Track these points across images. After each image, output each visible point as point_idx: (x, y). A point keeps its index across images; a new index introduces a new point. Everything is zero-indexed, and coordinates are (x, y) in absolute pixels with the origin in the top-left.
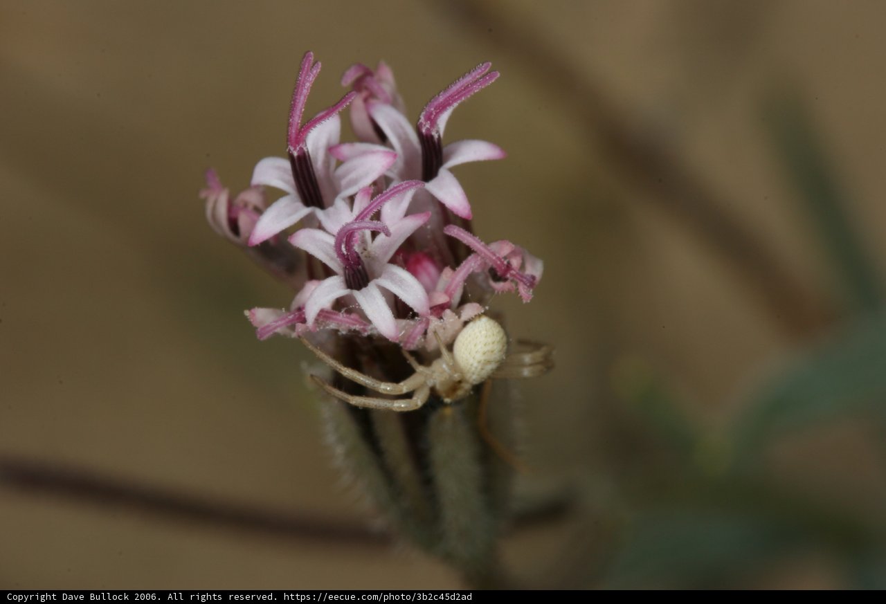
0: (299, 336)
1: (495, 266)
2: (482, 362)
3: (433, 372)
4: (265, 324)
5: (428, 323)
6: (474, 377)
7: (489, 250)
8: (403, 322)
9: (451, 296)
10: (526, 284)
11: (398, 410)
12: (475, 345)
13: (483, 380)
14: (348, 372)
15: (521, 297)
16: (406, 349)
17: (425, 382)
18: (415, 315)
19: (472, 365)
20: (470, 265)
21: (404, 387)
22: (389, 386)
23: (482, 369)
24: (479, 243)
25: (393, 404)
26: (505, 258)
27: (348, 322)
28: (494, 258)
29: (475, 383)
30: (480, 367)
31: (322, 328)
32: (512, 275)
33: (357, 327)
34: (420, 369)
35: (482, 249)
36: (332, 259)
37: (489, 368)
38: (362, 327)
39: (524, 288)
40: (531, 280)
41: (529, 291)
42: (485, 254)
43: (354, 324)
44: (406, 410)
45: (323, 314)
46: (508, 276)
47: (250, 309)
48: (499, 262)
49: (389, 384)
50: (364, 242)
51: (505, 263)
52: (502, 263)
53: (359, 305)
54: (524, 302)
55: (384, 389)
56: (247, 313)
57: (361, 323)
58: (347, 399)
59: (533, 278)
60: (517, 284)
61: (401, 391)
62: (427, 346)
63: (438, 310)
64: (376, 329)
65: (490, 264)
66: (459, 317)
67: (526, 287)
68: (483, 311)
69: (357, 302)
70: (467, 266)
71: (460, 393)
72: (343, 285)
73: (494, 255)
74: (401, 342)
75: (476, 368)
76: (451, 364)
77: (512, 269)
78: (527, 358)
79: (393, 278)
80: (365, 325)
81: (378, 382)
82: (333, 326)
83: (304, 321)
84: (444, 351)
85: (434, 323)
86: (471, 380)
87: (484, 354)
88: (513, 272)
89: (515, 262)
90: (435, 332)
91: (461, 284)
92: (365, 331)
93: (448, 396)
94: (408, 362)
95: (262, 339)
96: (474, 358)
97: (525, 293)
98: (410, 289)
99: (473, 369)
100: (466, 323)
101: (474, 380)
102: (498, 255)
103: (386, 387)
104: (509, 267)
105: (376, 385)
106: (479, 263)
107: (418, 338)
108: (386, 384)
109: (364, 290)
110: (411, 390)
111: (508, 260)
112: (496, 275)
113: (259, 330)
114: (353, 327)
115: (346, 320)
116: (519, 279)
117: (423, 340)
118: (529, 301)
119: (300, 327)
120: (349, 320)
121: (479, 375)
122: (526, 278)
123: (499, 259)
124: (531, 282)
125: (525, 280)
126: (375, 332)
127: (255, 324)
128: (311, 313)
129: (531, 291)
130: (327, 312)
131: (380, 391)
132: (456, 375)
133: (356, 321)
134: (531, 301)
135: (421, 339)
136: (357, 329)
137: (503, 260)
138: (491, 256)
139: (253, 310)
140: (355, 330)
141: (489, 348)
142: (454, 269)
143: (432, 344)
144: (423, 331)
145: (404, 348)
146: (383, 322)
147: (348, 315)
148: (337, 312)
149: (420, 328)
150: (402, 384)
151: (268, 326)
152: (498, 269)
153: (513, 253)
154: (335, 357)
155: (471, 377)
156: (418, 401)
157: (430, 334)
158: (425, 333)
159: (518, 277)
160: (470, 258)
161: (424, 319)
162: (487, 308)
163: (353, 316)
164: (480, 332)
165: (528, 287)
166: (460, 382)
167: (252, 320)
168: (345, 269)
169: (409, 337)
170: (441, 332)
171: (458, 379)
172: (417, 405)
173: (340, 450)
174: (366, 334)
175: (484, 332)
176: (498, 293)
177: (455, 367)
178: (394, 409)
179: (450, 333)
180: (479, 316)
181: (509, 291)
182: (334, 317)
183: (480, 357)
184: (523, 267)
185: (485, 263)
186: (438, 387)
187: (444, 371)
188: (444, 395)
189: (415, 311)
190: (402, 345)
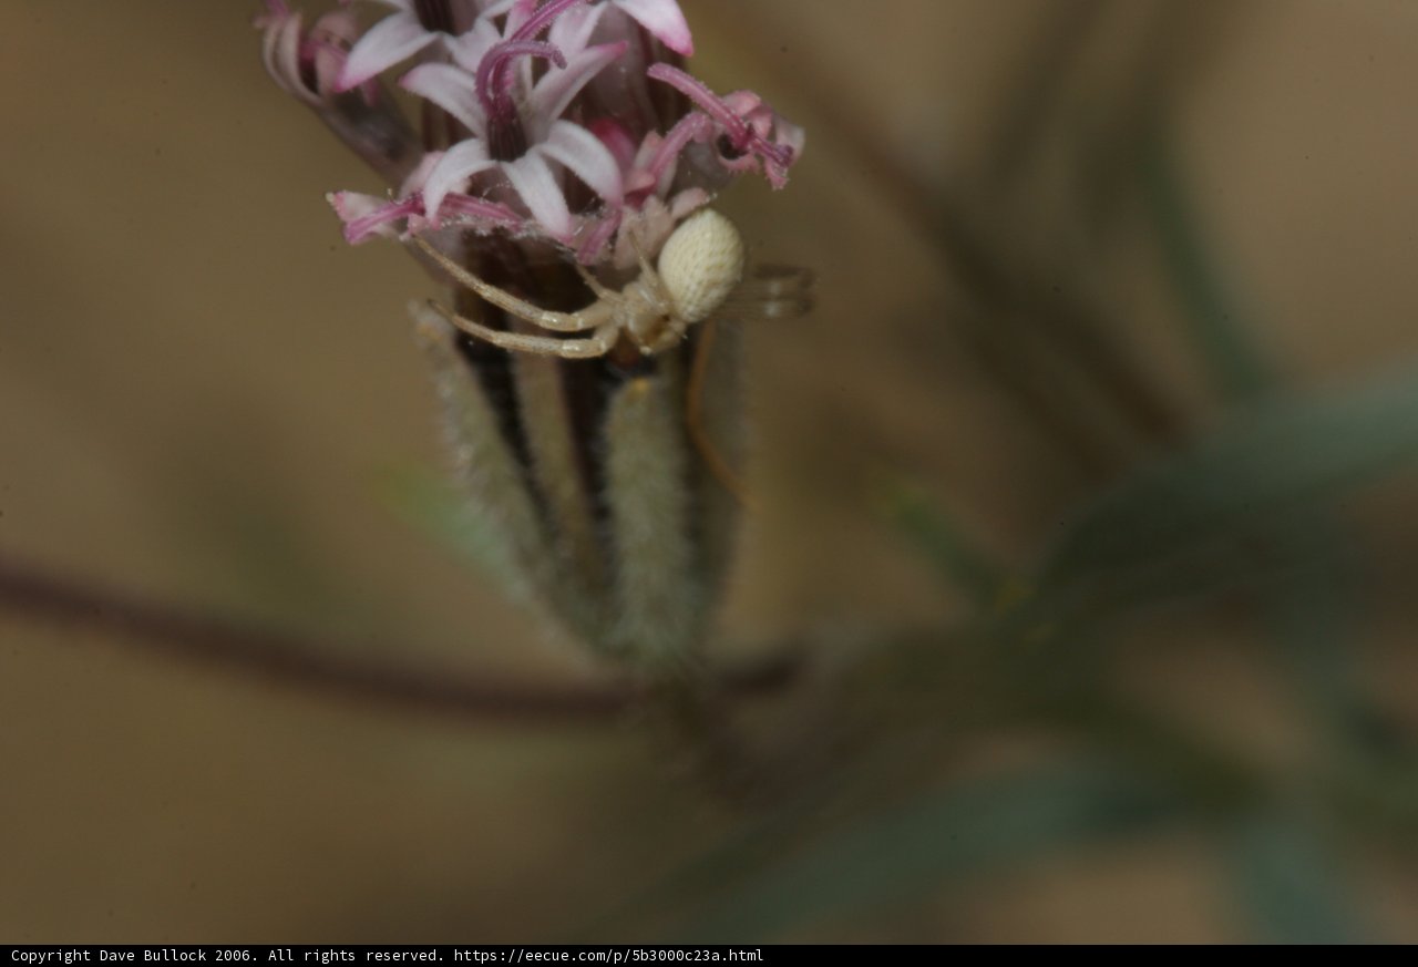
0: (413, 236)
1: (728, 132)
2: (705, 283)
3: (626, 299)
4: (360, 217)
5: (619, 218)
6: (691, 309)
7: (720, 104)
8: (580, 218)
9: (657, 176)
10: (776, 160)
11: (570, 356)
12: (694, 256)
13: (705, 315)
14: (489, 292)
15: (769, 180)
16: (583, 262)
17: (611, 317)
18: (599, 203)
19: (688, 288)
20: (690, 127)
21: (579, 320)
22: (555, 317)
23: (704, 296)
24: (704, 92)
25: (562, 345)
26: (746, 118)
27: (491, 215)
28: (728, 116)
29: (692, 319)
30: (700, 293)
31: (449, 223)
32: (756, 146)
33: (506, 223)
34: (604, 293)
35: (709, 100)
36: (469, 110)
37: (715, 294)
38: (513, 222)
39: (774, 167)
40: (786, 153)
41: (782, 172)
42: (714, 109)
43: (500, 218)
44: (581, 356)
45: (450, 201)
46: (749, 147)
47: (335, 192)
48: (735, 124)
49: (556, 314)
50: (520, 86)
51: (745, 125)
52: (740, 125)
53: (511, 184)
54: (774, 188)
55: (547, 322)
56: (330, 197)
57: (511, 217)
58: (489, 336)
59: (790, 150)
60: (761, 160)
61: (575, 325)
62: (615, 258)
63: (637, 198)
64: (535, 226)
65: (721, 127)
66: (670, 210)
67: (777, 165)
68: (708, 200)
69: (507, 179)
70: (684, 129)
71: (667, 337)
72: (484, 153)
73: (729, 112)
74: (574, 250)
75: (695, 293)
76: (655, 284)
77: (756, 137)
78: (775, 287)
79: (566, 143)
80: (518, 220)
81: (538, 309)
82: (467, 220)
83: (422, 212)
84: (646, 267)
85: (630, 217)
86: (685, 315)
87: (708, 269)
88: (758, 141)
89: (761, 126)
90: (631, 233)
91: (674, 156)
92: (518, 229)
93: (647, 344)
94: (586, 283)
95: (352, 242)
96: (692, 276)
97: (777, 175)
98: (594, 161)
99: (690, 295)
100: (679, 222)
101: (691, 314)
102: (733, 112)
103: (549, 319)
104: (750, 133)
105: (535, 315)
106: (703, 124)
107: (603, 244)
108: (551, 313)
109: (519, 161)
110: (590, 326)
111: (749, 122)
112: (729, 147)
113: (349, 226)
114: (499, 223)
115: (489, 210)
116: (765, 152)
117: (610, 247)
118: (781, 187)
119: (414, 221)
120: (494, 212)
121: (697, 306)
122: (777, 150)
123: (735, 118)
124: (787, 157)
125: (775, 153)
126: (534, 234)
127: (343, 216)
128: (432, 201)
129: (786, 170)
130: (459, 197)
131: (541, 324)
132: (662, 305)
133: (505, 213)
134: (785, 186)
135: (606, 246)
136: (506, 226)
137: (741, 121)
138: (723, 112)
139: (340, 194)
140: (502, 228)
141: (717, 259)
142: (663, 132)
143: (625, 255)
144: (611, 232)
145: (578, 261)
146: (548, 212)
147: (492, 204)
148: (474, 198)
149: (605, 228)
150: (576, 314)
151: (364, 219)
152: (733, 136)
153: (757, 111)
154: (470, 269)
155: (685, 309)
156: (600, 345)
157: (622, 236)
158: (613, 237)
159: (765, 148)
160: (688, 116)
161: (614, 212)
162: (715, 195)
163: (500, 205)
164: (703, 234)
165: (782, 164)
166: (666, 318)
167: (338, 208)
168: (490, 123)
169: (588, 241)
170: (639, 233)
171: (666, 312)
172: (599, 349)
173: (464, 454)
174: (519, 236)
175: (708, 235)
176: (733, 172)
177: (661, 290)
178: (563, 355)
179: (653, 236)
180: (701, 209)
181: (751, 170)
182: (470, 204)
183: (700, 274)
184: (772, 135)
185: (713, 128)
186: (632, 326)
187: (643, 300)
188: (641, 340)
189: (601, 195)
190: (576, 255)
